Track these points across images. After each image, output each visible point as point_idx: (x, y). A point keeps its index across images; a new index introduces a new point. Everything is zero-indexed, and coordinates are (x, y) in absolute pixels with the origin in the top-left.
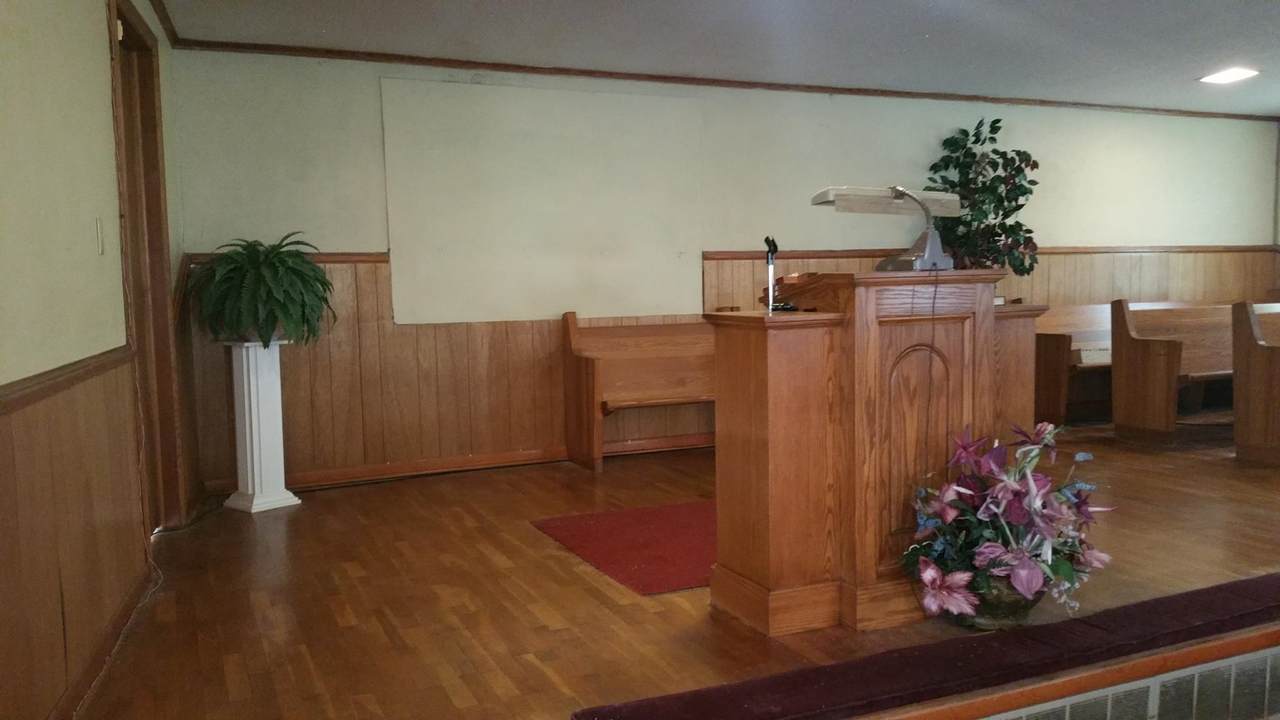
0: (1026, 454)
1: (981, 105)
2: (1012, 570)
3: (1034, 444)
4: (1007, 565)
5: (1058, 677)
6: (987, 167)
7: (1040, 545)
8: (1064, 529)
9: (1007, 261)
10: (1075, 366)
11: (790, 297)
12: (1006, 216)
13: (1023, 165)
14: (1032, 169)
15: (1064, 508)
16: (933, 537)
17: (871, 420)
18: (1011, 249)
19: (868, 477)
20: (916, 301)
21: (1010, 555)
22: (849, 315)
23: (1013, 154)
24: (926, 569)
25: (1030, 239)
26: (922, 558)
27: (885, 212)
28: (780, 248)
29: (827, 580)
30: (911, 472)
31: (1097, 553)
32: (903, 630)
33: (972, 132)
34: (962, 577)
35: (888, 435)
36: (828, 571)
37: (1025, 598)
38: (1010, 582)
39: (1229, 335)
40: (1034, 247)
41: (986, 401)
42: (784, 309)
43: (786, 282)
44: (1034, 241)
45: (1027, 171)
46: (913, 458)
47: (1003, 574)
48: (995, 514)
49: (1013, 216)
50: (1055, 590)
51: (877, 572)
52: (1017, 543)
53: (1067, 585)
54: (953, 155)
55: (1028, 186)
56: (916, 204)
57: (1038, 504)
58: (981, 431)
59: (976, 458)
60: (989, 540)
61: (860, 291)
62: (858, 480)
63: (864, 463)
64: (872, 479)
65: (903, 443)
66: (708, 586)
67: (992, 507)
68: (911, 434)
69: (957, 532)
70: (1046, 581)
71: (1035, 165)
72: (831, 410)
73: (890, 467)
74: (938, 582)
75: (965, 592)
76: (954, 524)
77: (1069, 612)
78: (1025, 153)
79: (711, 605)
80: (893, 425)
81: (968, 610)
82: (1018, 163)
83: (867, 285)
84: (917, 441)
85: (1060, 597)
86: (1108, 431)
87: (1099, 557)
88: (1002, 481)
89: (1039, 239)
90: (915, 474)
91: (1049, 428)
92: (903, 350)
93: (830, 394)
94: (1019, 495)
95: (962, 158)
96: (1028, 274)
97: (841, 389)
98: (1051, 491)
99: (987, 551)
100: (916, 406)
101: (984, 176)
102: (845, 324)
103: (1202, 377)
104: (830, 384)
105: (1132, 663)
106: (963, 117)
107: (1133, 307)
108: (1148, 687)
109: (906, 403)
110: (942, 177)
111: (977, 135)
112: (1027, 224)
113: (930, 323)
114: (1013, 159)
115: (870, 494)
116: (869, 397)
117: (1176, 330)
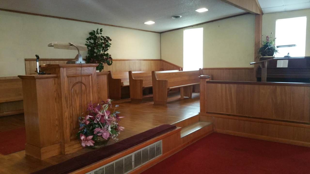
0: (105, 106)
1: (98, 25)
2: (103, 134)
3: (106, 104)
4: (101, 132)
5: (112, 157)
6: (100, 40)
7: (108, 127)
8: (114, 123)
9: (106, 62)
10: (122, 86)
11: (43, 70)
12: (105, 51)
13: (108, 40)
14: (110, 41)
15: (113, 118)
16: (84, 128)
17: (67, 101)
18: (107, 59)
19: (67, 116)
20: (77, 71)
21: (102, 130)
22: (59, 75)
23: (106, 37)
24: (82, 137)
25: (111, 57)
26: (81, 134)
27: (68, 49)
28: (40, 58)
29: (57, 143)
30: (78, 113)
31: (121, 127)
32: (77, 152)
33: (96, 31)
34: (91, 137)
35: (72, 105)
36: (57, 141)
37: (106, 140)
38: (102, 137)
39: (151, 78)
40: (112, 59)
41: (96, 95)
42: (42, 74)
43: (41, 66)
44: (112, 57)
45: (109, 41)
46: (78, 110)
47: (100, 135)
48: (98, 121)
49: (107, 51)
50: (112, 137)
51: (70, 139)
52: (103, 127)
53: (115, 135)
54: (92, 36)
55: (109, 45)
56: (75, 47)
57: (107, 118)
58: (95, 102)
59: (93, 108)
60: (97, 127)
61: (61, 69)
62: (64, 117)
63: (65, 112)
64: (68, 117)
65: (76, 106)
66: (24, 150)
67: (97, 119)
68: (78, 104)
69: (90, 127)
70: (110, 135)
71: (111, 40)
72: (56, 99)
73: (73, 112)
74: (85, 139)
75: (91, 141)
76: (89, 125)
77: (116, 141)
78: (108, 37)
79: (26, 154)
80: (73, 102)
81: (92, 145)
82: (107, 39)
83: (63, 67)
84: (79, 106)
85: (114, 138)
86: (129, 100)
87: (122, 128)
88: (99, 113)
89: (113, 57)
90: (79, 114)
91: (110, 100)
92: (74, 83)
93: (55, 95)
94: (103, 116)
95: (94, 37)
96: (111, 65)
97: (58, 94)
98: (110, 114)
99: (97, 130)
100: (79, 97)
101: (99, 42)
102: (58, 77)
103: (147, 87)
104: (55, 93)
105: (128, 151)
106: (94, 28)
107: (133, 72)
108: (132, 155)
109: (76, 97)
110: (89, 42)
111: (97, 32)
112: (110, 53)
113: (81, 77)
114: (106, 38)
115: (67, 119)
116: (66, 96)
117: (142, 77)
